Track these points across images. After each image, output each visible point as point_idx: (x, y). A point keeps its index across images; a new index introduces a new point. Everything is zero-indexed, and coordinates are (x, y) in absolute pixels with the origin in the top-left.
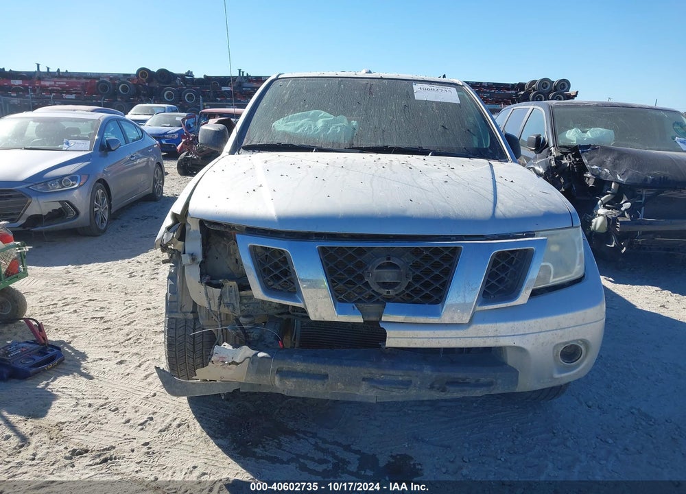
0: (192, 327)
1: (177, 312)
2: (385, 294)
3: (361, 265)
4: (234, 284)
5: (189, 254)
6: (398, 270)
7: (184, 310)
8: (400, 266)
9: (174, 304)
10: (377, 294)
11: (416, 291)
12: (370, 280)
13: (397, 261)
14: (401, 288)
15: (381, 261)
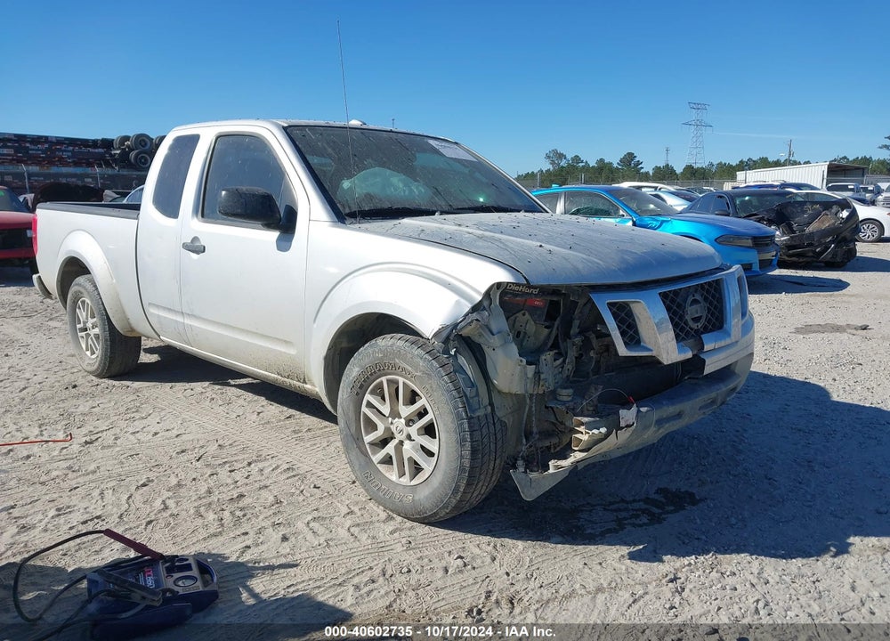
0: (492, 422)
2: (697, 328)
4: (549, 355)
6: (699, 305)
7: (484, 404)
8: (700, 301)
9: (475, 399)
10: (692, 329)
11: (709, 321)
12: (688, 318)
13: (698, 297)
14: (703, 320)
15: (690, 299)
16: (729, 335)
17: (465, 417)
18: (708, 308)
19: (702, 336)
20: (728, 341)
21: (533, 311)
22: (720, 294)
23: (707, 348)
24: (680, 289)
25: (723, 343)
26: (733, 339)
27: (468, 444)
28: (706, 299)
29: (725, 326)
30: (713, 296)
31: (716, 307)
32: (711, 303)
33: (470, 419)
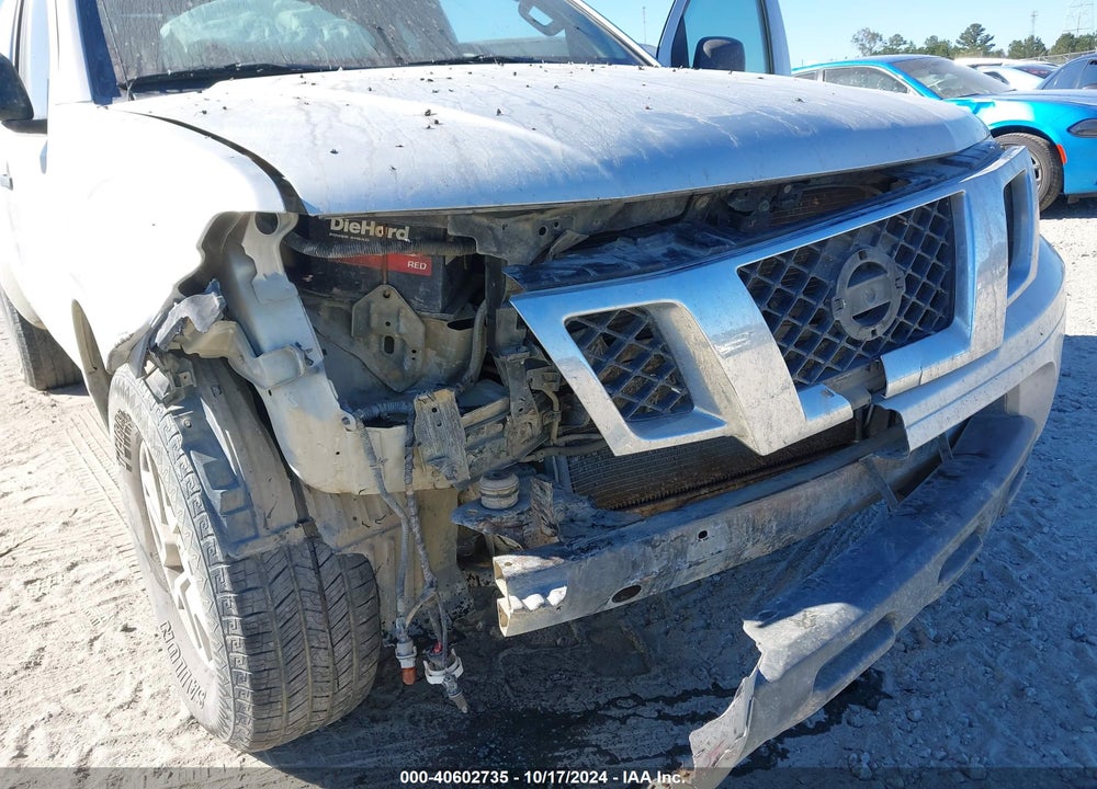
0: (309, 563)
1: (256, 536)
2: (870, 338)
3: (815, 288)
4: (445, 397)
5: (276, 348)
6: (881, 277)
7: (274, 524)
8: (884, 265)
9: (240, 516)
10: (855, 343)
11: (912, 312)
12: (843, 317)
13: (877, 255)
14: (891, 316)
15: (853, 264)
16: (964, 342)
17: (221, 559)
18: (909, 279)
19: (884, 358)
20: (962, 358)
21: (407, 286)
22: (950, 236)
23: (894, 385)
24: (822, 244)
25: (943, 367)
26: (976, 350)
27: (235, 620)
28: (903, 257)
29: (957, 319)
30: (929, 246)
31: (934, 274)
32: (919, 265)
33: (232, 564)
